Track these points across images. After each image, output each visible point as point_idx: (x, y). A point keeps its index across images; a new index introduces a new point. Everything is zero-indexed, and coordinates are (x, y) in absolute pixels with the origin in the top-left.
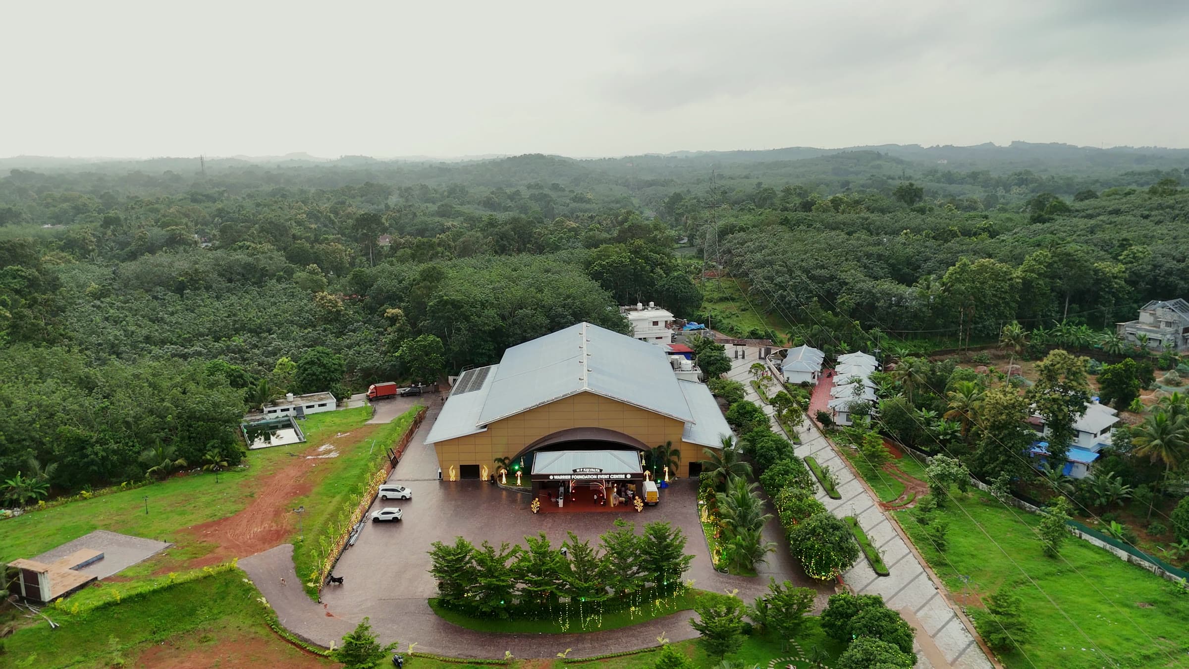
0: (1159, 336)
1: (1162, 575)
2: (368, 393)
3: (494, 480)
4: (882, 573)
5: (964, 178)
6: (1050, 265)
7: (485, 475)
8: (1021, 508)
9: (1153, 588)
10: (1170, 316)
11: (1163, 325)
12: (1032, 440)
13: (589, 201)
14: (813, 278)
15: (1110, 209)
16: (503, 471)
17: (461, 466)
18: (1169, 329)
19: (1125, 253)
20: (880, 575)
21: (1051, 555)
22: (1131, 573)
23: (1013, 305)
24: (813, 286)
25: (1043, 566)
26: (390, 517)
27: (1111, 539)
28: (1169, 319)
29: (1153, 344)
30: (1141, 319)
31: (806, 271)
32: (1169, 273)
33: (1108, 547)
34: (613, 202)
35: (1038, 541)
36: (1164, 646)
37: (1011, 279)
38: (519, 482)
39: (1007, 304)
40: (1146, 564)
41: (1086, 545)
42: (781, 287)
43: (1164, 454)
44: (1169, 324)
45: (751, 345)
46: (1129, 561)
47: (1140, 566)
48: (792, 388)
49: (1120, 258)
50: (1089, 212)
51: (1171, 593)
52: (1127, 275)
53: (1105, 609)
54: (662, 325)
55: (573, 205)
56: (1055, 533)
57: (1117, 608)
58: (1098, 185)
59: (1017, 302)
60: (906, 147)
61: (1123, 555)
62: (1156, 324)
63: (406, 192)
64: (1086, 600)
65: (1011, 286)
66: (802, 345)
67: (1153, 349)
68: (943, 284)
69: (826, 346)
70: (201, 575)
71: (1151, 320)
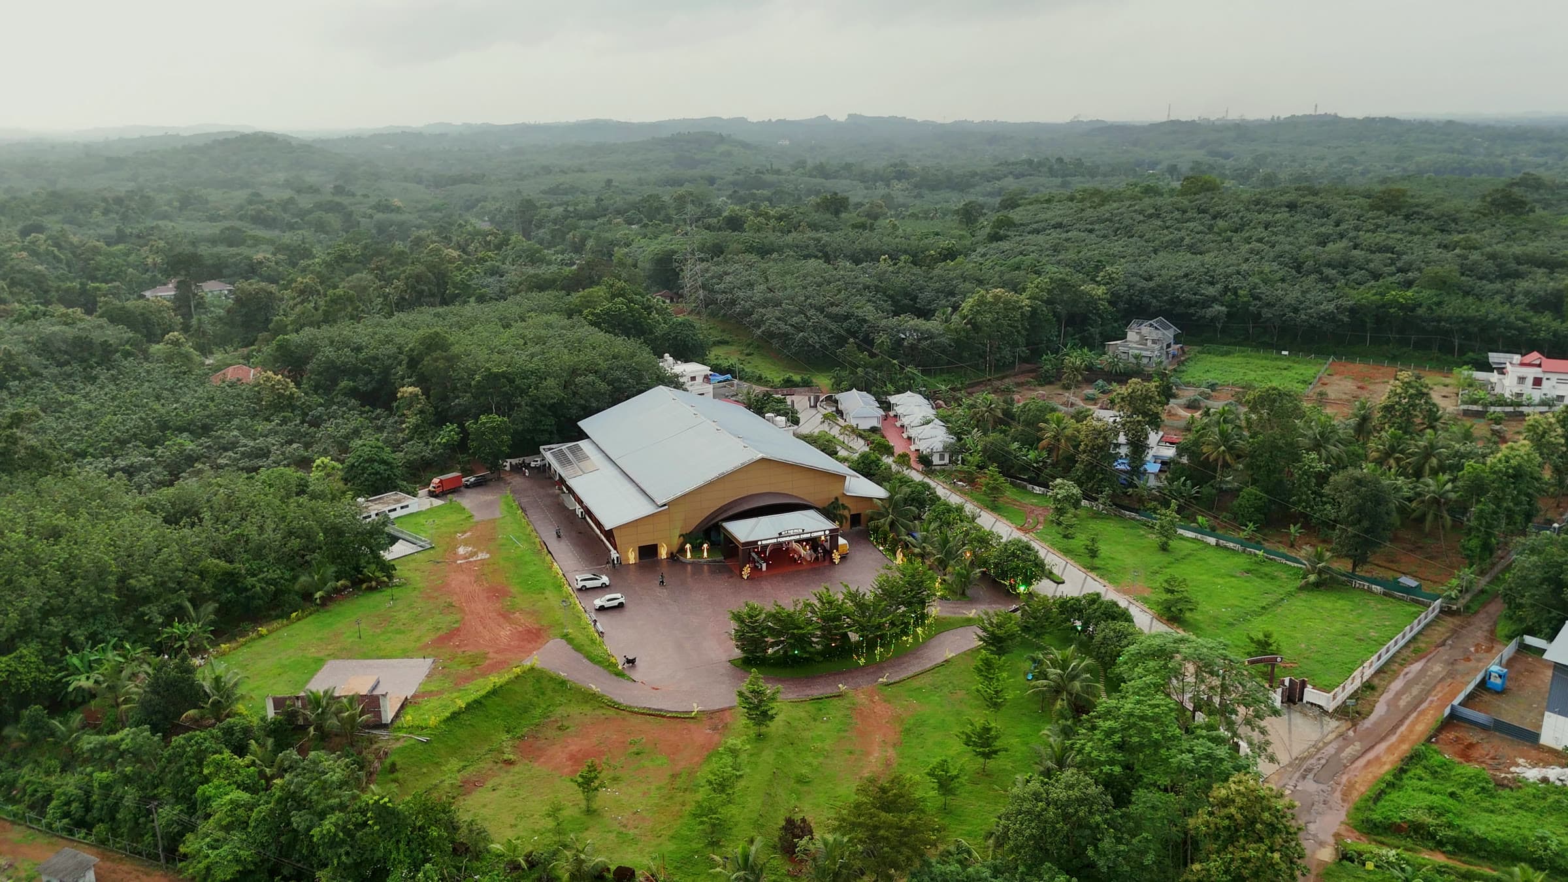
0: (1148, 353)
1: (1244, 551)
2: (431, 488)
3: (672, 557)
4: (1060, 582)
5: (837, 171)
6: (1049, 292)
7: (663, 553)
8: (1122, 517)
9: (1242, 561)
10: (1155, 335)
11: (1149, 343)
12: (1116, 457)
13: (398, 210)
14: (828, 316)
15: (1053, 222)
16: (688, 546)
17: (640, 548)
18: (1157, 347)
19: (1102, 274)
20: (1058, 583)
21: (1164, 548)
22: (1223, 554)
23: (1023, 332)
24: (833, 326)
25: (1161, 558)
26: (615, 603)
27: (1200, 530)
28: (1155, 337)
29: (1145, 361)
30: (1129, 338)
31: (821, 310)
32: (1142, 291)
33: (1199, 536)
34: (430, 209)
35: (1154, 539)
36: (1270, 598)
37: (1021, 307)
38: (705, 554)
39: (1018, 332)
40: (1231, 545)
41: (1182, 538)
42: (799, 328)
43: (1227, 457)
44: (1154, 342)
45: (800, 394)
46: (1217, 545)
47: (1226, 548)
48: (866, 434)
49: (1098, 279)
50: (1035, 226)
51: (1256, 563)
52: (1108, 296)
53: (1220, 581)
54: (699, 380)
55: (379, 216)
56: (1167, 533)
57: (1228, 579)
58: (977, 178)
59: (1026, 330)
60: (730, 121)
61: (1212, 541)
62: (1143, 342)
63: (117, 205)
64: (1204, 577)
65: (1022, 314)
66: (850, 390)
67: (1145, 365)
68: (965, 317)
69: (874, 389)
70: (512, 676)
71: (1137, 338)
